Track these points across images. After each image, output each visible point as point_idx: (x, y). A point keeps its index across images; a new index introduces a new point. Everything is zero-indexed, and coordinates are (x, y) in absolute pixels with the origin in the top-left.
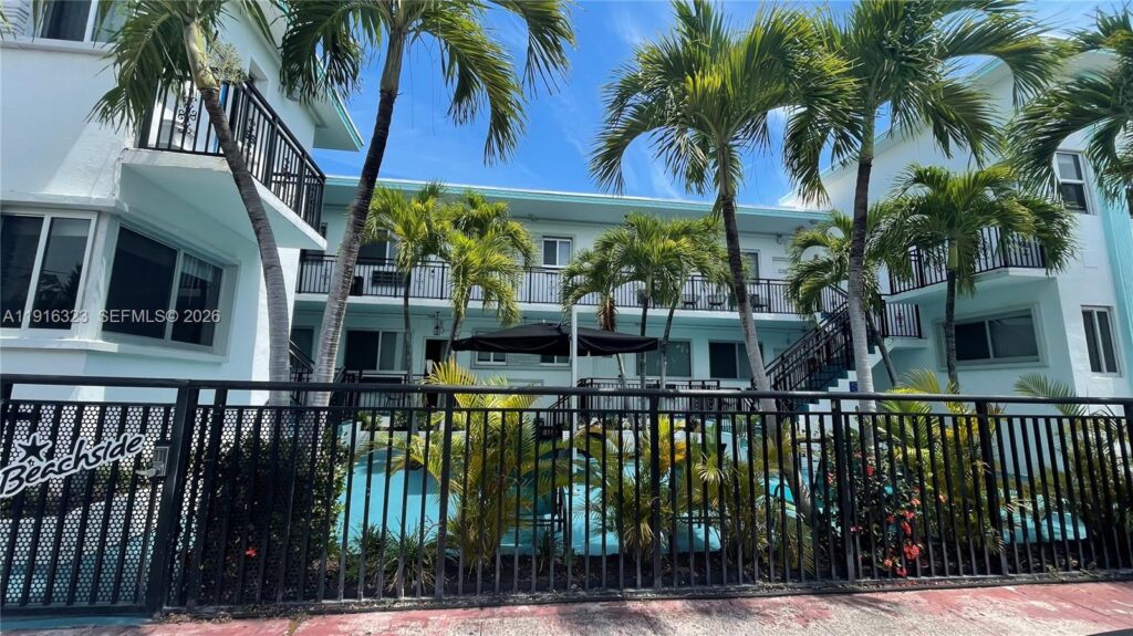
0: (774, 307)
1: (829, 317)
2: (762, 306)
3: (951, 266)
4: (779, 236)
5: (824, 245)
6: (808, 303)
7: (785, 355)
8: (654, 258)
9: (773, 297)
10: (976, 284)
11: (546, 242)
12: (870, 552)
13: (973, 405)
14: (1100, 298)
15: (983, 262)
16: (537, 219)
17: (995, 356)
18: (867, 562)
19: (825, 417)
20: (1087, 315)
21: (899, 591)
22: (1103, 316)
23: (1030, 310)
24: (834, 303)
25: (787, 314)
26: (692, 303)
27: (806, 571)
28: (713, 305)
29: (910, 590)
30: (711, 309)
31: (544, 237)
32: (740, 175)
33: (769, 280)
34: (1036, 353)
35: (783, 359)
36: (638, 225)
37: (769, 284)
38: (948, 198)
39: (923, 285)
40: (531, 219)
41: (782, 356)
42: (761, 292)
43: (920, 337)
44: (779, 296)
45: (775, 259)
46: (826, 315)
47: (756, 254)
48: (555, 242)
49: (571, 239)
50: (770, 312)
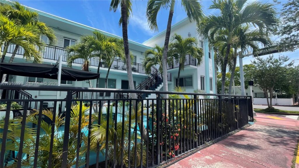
0: (139, 71)
1: (152, 75)
2: (136, 71)
3: (180, 63)
4: (142, 53)
5: (153, 54)
6: (148, 70)
7: (141, 84)
8: (103, 47)
9: (139, 69)
10: (184, 68)
11: (65, 39)
12: (165, 151)
13: (193, 96)
14: (203, 74)
15: (185, 63)
16: (62, 30)
17: (185, 86)
18: (164, 155)
19: (154, 100)
20: (201, 77)
21: (173, 164)
22: (203, 78)
23: (192, 76)
24: (153, 71)
25: (142, 73)
26: (117, 68)
27: (143, 166)
28: (123, 69)
29: (176, 162)
30: (123, 70)
31: (64, 37)
32: (131, 10)
33: (138, 64)
34: (192, 85)
35: (140, 85)
36: (98, 35)
37: (138, 65)
38: (182, 44)
39: (173, 68)
40: (58, 29)
41: (140, 84)
42: (136, 67)
43: (171, 81)
44: (141, 68)
45: (140, 59)
46: (151, 75)
47: (136, 57)
48: (69, 40)
49: (76, 40)
50: (138, 72)
